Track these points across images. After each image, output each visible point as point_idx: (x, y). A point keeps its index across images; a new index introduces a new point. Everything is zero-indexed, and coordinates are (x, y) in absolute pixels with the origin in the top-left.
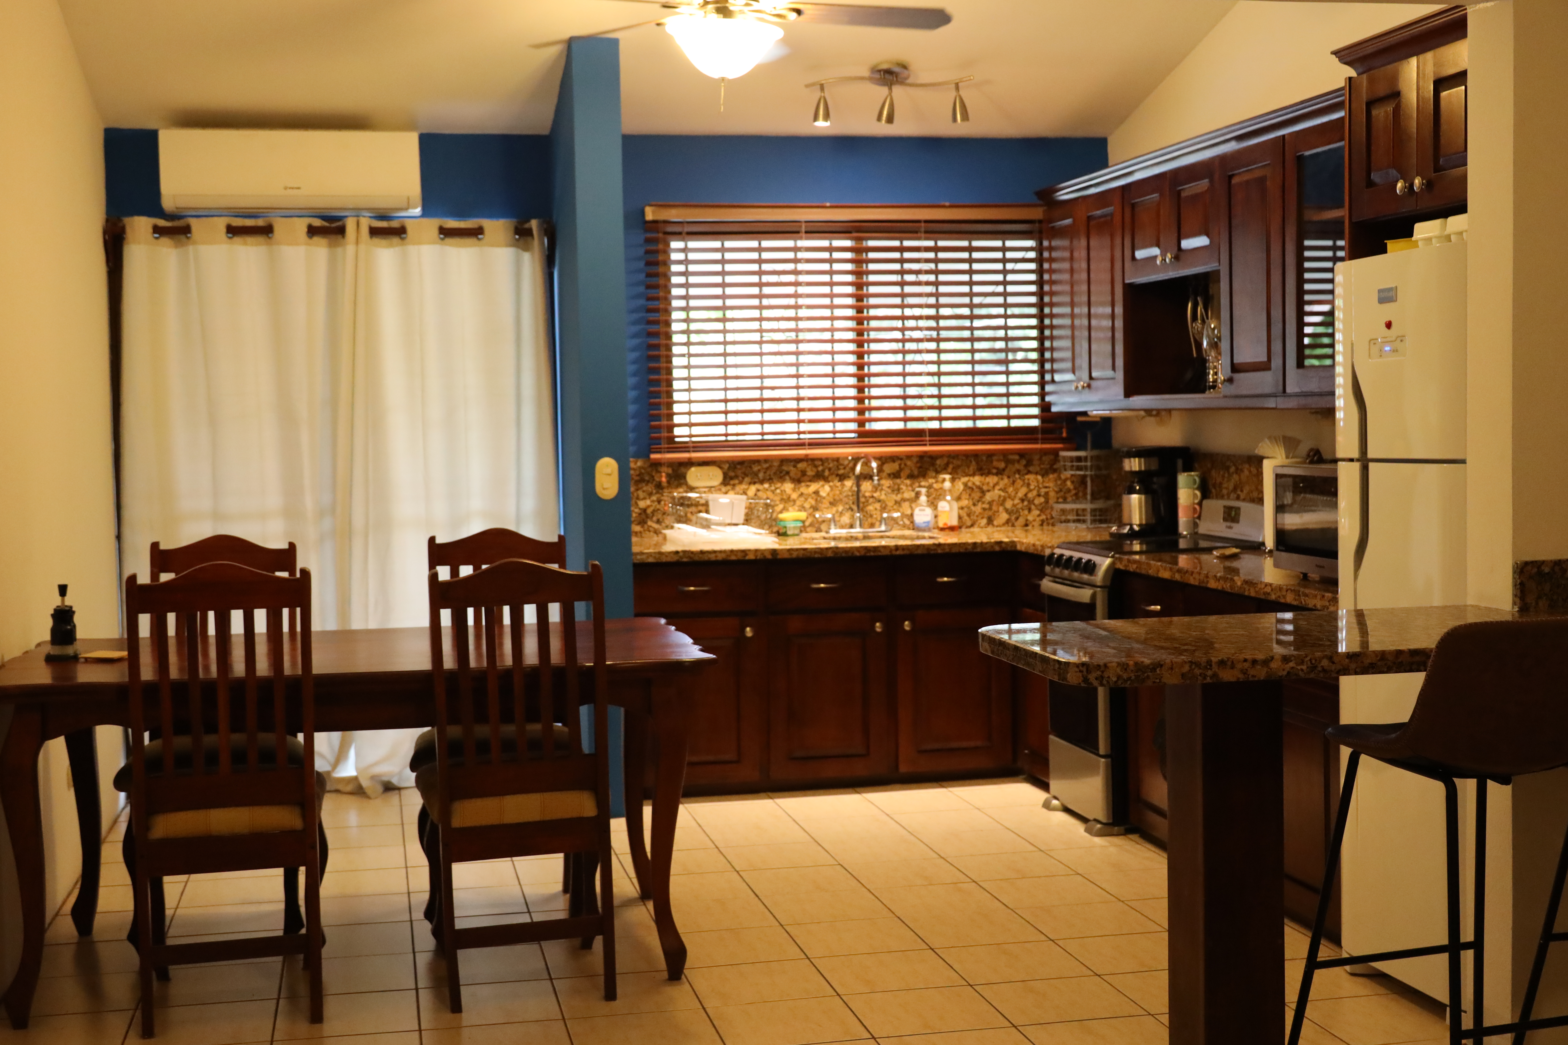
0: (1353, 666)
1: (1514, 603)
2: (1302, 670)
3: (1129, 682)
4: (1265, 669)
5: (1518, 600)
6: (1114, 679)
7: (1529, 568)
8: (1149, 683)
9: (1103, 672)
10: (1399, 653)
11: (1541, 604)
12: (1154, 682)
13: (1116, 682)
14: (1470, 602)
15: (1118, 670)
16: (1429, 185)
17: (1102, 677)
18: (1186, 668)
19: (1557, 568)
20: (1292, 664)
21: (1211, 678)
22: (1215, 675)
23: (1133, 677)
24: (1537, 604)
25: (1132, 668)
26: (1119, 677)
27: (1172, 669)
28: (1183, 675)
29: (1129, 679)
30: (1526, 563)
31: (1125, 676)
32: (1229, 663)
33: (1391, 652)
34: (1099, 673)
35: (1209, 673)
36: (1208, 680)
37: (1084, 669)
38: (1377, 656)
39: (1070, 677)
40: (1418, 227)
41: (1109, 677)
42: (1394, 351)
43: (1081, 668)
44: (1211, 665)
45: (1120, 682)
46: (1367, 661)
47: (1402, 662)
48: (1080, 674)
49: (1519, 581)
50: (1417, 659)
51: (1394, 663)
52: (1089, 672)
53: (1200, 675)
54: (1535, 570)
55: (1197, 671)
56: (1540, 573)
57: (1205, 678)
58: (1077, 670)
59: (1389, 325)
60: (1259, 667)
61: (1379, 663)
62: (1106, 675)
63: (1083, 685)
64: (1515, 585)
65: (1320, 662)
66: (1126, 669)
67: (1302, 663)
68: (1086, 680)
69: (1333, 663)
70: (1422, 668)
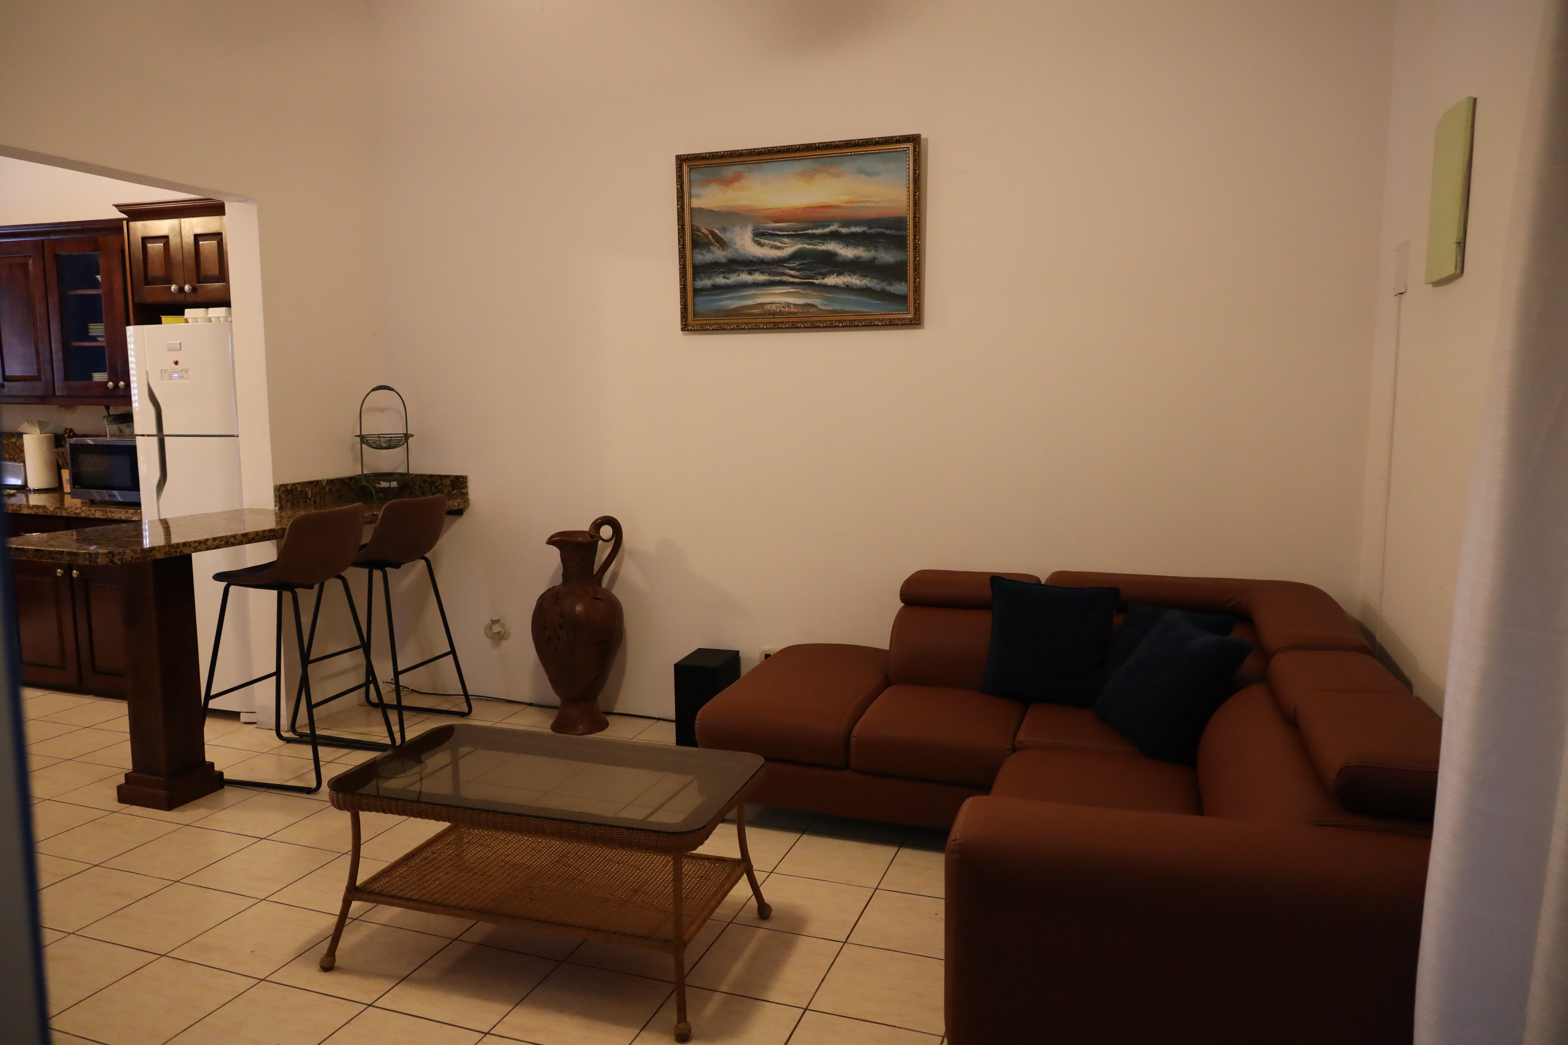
0: (245, 540)
1: (276, 505)
2: (222, 544)
3: (138, 560)
4: (206, 546)
5: (278, 504)
6: (130, 559)
7: (282, 488)
8: (149, 559)
9: (122, 556)
10: (264, 531)
11: (288, 505)
12: (151, 558)
13: (131, 560)
14: (245, 507)
15: (132, 554)
16: (194, 290)
17: (122, 559)
18: (167, 549)
19: (293, 487)
20: (217, 542)
21: (180, 553)
22: (181, 551)
23: (140, 557)
24: (286, 505)
25: (139, 551)
26: (132, 558)
27: (160, 550)
28: (166, 553)
29: (138, 558)
30: (281, 486)
31: (136, 556)
32: (188, 544)
33: (260, 532)
34: (120, 557)
35: (179, 550)
36: (178, 554)
37: (111, 556)
38: (255, 534)
39: (99, 560)
40: (187, 311)
41: (126, 558)
42: (181, 377)
43: (108, 555)
44: (179, 546)
45: (133, 560)
46: (251, 537)
47: (265, 536)
48: (108, 559)
49: (278, 495)
50: (272, 533)
51: (262, 537)
52: (113, 556)
53: (174, 551)
54: (285, 489)
55: (173, 550)
56: (287, 490)
57: (177, 553)
58: (105, 556)
59: (176, 363)
60: (202, 545)
61: (256, 537)
62: (124, 557)
63: (110, 564)
64: (276, 496)
65: (230, 539)
66: (136, 553)
67: (222, 541)
68: (112, 561)
69: (236, 539)
70: (274, 538)
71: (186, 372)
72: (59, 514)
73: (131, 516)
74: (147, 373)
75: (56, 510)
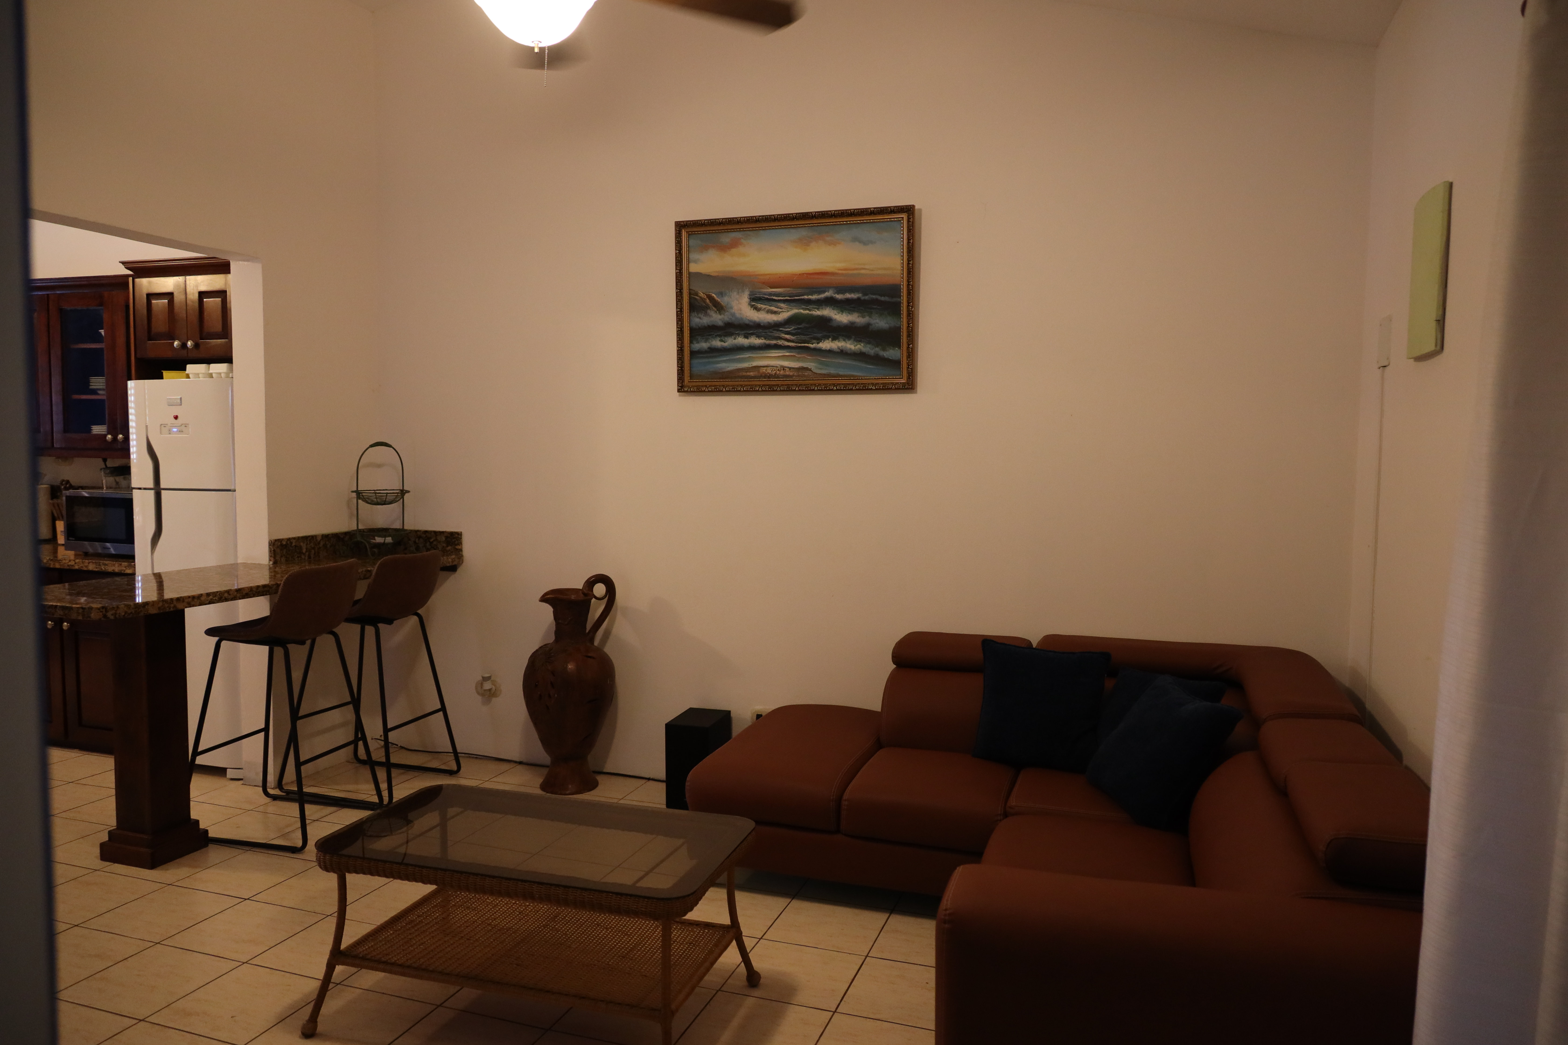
0: (238, 595)
1: (270, 560)
2: (216, 599)
3: (131, 615)
4: (199, 601)
5: (272, 559)
6: (123, 614)
7: (277, 543)
8: (142, 614)
9: (116, 611)
10: (258, 587)
11: (282, 560)
12: (145, 613)
13: (124, 615)
15: (125, 609)
16: (197, 346)
17: (116, 614)
18: (161, 604)
19: (288, 542)
20: (211, 597)
22: (175, 606)
23: (134, 612)
25: (133, 606)
26: (126, 612)
27: (153, 605)
28: (159, 608)
29: (131, 613)
30: (276, 540)
31: (129, 612)
32: (182, 599)
33: (254, 587)
34: (114, 612)
35: (172, 605)
36: (172, 609)
37: (104, 610)
38: (249, 589)
39: (92, 615)
40: (189, 367)
41: (120, 613)
42: (180, 431)
43: (101, 610)
44: (173, 602)
45: (126, 615)
46: (244, 592)
47: (259, 591)
48: (101, 614)
49: (273, 549)
50: (266, 589)
51: (256, 592)
52: (106, 611)
53: (168, 607)
54: (279, 544)
55: (166, 605)
56: (282, 545)
57: (170, 609)
58: (98, 611)
59: (176, 418)
60: (196, 600)
61: (250, 593)
62: (118, 612)
63: (103, 619)
64: (270, 551)
65: (224, 594)
66: (129, 608)
67: (215, 596)
68: (105, 616)
69: (230, 595)
70: (268, 593)
71: (185, 426)
72: (52, 566)
73: (124, 569)
74: (147, 426)
75: (49, 562)
